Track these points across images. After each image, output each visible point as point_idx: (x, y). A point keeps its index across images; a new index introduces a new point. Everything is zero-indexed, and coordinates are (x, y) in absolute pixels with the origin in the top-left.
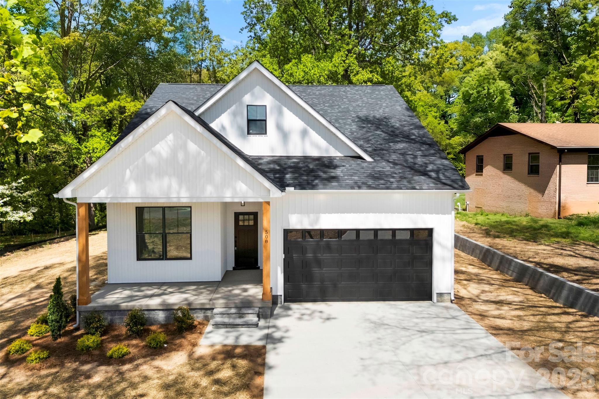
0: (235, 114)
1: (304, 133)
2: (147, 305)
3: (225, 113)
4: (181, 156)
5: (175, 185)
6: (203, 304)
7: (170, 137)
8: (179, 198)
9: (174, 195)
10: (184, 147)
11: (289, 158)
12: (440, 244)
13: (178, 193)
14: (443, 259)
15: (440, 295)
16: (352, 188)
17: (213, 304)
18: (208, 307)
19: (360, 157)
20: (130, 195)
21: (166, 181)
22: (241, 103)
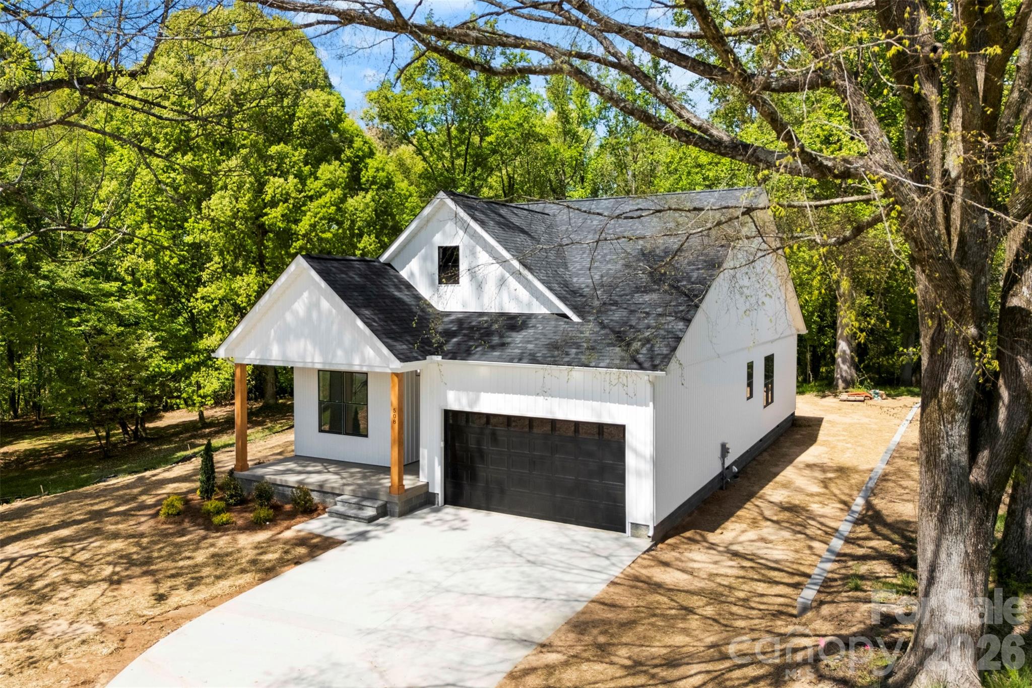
0: (425, 259)
1: (502, 282)
2: (286, 481)
3: (417, 257)
4: (315, 315)
5: (310, 347)
6: (333, 488)
7: (306, 294)
8: (313, 363)
9: (309, 360)
10: (317, 305)
11: (481, 314)
12: (635, 452)
13: (313, 358)
14: (639, 474)
15: (635, 526)
16: (520, 360)
17: (343, 490)
18: (337, 492)
19: (564, 316)
20: (274, 358)
21: (302, 343)
22: (432, 244)
